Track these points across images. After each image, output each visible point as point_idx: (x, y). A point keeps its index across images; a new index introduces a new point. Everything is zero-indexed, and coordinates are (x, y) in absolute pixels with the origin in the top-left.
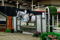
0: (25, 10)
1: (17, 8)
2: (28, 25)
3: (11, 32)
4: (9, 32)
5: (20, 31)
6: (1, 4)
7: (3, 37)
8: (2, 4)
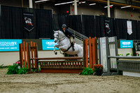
0: (128, 20)
1: (109, 16)
2: (137, 56)
3: (95, 75)
4: (91, 74)
5: (116, 71)
6: (71, 12)
7: (77, 85)
8: (73, 10)
